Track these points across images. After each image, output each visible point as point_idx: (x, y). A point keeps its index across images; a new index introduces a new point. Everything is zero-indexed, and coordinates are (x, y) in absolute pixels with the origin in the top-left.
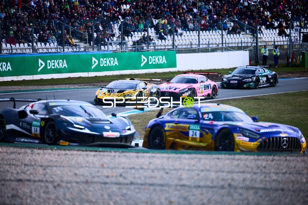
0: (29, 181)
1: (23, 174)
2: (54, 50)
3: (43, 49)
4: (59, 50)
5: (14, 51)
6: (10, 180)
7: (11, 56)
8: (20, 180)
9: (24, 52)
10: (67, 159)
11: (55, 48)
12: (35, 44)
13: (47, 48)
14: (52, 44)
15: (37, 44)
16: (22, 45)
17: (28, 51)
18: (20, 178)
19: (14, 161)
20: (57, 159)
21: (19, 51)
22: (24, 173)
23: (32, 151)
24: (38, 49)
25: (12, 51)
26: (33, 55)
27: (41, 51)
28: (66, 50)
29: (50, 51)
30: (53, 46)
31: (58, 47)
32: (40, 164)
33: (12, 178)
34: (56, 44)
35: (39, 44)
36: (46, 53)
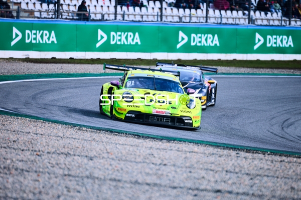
0: (230, 192)
1: (223, 184)
2: (277, 23)
3: (262, 19)
4: (283, 23)
5: (224, 21)
6: (205, 190)
7: (219, 27)
8: (219, 191)
9: (237, 22)
10: (283, 167)
11: (279, 20)
12: (252, 13)
13: (268, 20)
14: (275, 15)
15: (255, 12)
16: (235, 12)
17: (242, 21)
18: (219, 188)
19: (213, 165)
20: (269, 167)
21: (230, 21)
22: (225, 182)
23: (237, 154)
24: (257, 19)
25: (221, 20)
26: (249, 27)
27: (259, 22)
28: (293, 23)
29: (271, 23)
30: (275, 17)
31: (283, 18)
32: (247, 172)
33: (208, 188)
34: (280, 14)
35: (257, 12)
36: (266, 25)
